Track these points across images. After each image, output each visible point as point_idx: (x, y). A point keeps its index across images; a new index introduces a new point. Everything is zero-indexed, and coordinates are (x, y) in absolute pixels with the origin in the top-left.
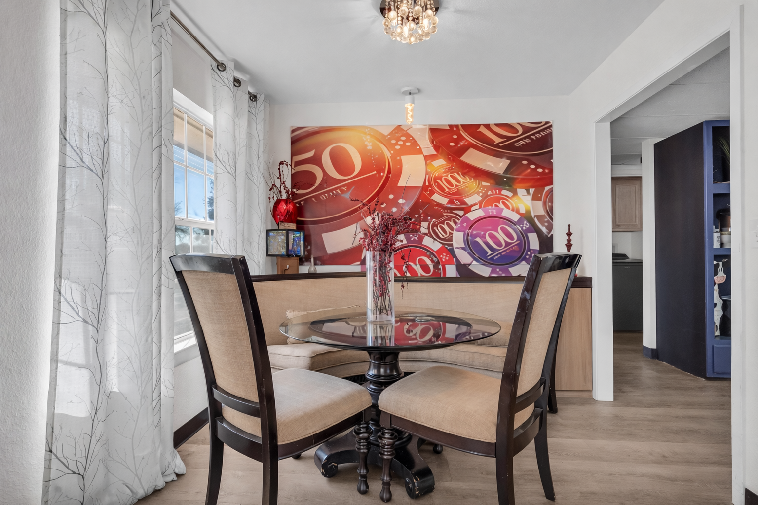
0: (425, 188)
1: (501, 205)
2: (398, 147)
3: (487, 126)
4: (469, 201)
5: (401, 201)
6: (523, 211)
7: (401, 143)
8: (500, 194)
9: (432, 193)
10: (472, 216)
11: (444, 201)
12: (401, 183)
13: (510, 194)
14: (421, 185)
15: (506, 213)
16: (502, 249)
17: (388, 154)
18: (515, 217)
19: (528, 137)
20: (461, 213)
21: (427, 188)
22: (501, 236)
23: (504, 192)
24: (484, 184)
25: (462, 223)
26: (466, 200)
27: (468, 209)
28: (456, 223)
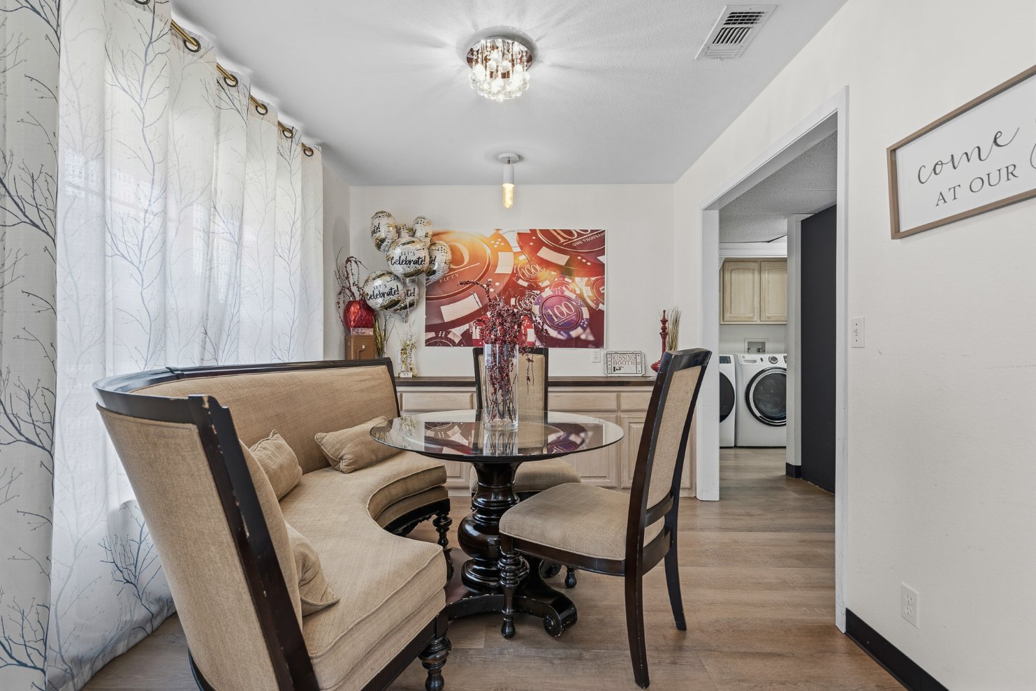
0: (513, 274)
1: (564, 288)
2: (496, 246)
3: (555, 230)
4: (542, 285)
5: (497, 284)
6: (578, 292)
7: (498, 243)
8: (563, 280)
9: (519, 278)
10: (545, 295)
11: (525, 284)
12: (497, 271)
13: (570, 281)
14: (510, 272)
15: (567, 293)
16: (563, 318)
17: (488, 251)
18: (573, 296)
19: (581, 240)
20: (538, 292)
21: (514, 274)
22: (564, 310)
23: (566, 279)
24: (553, 273)
25: (538, 300)
26: (540, 284)
27: (542, 290)
28: (534, 299)
